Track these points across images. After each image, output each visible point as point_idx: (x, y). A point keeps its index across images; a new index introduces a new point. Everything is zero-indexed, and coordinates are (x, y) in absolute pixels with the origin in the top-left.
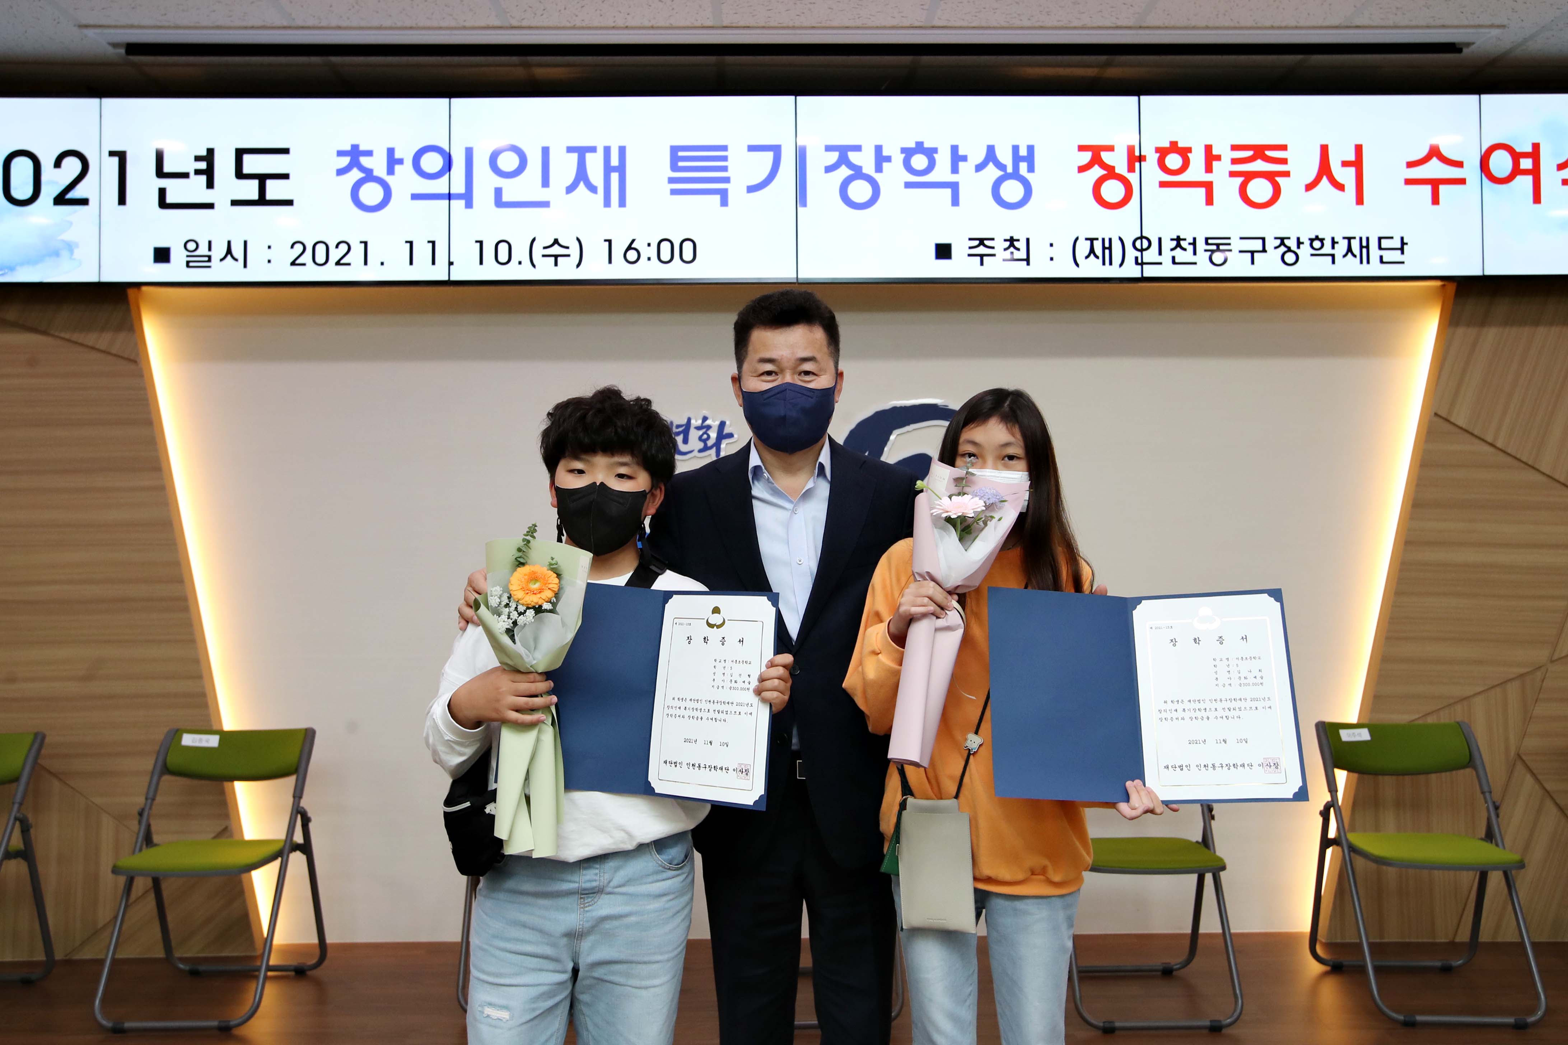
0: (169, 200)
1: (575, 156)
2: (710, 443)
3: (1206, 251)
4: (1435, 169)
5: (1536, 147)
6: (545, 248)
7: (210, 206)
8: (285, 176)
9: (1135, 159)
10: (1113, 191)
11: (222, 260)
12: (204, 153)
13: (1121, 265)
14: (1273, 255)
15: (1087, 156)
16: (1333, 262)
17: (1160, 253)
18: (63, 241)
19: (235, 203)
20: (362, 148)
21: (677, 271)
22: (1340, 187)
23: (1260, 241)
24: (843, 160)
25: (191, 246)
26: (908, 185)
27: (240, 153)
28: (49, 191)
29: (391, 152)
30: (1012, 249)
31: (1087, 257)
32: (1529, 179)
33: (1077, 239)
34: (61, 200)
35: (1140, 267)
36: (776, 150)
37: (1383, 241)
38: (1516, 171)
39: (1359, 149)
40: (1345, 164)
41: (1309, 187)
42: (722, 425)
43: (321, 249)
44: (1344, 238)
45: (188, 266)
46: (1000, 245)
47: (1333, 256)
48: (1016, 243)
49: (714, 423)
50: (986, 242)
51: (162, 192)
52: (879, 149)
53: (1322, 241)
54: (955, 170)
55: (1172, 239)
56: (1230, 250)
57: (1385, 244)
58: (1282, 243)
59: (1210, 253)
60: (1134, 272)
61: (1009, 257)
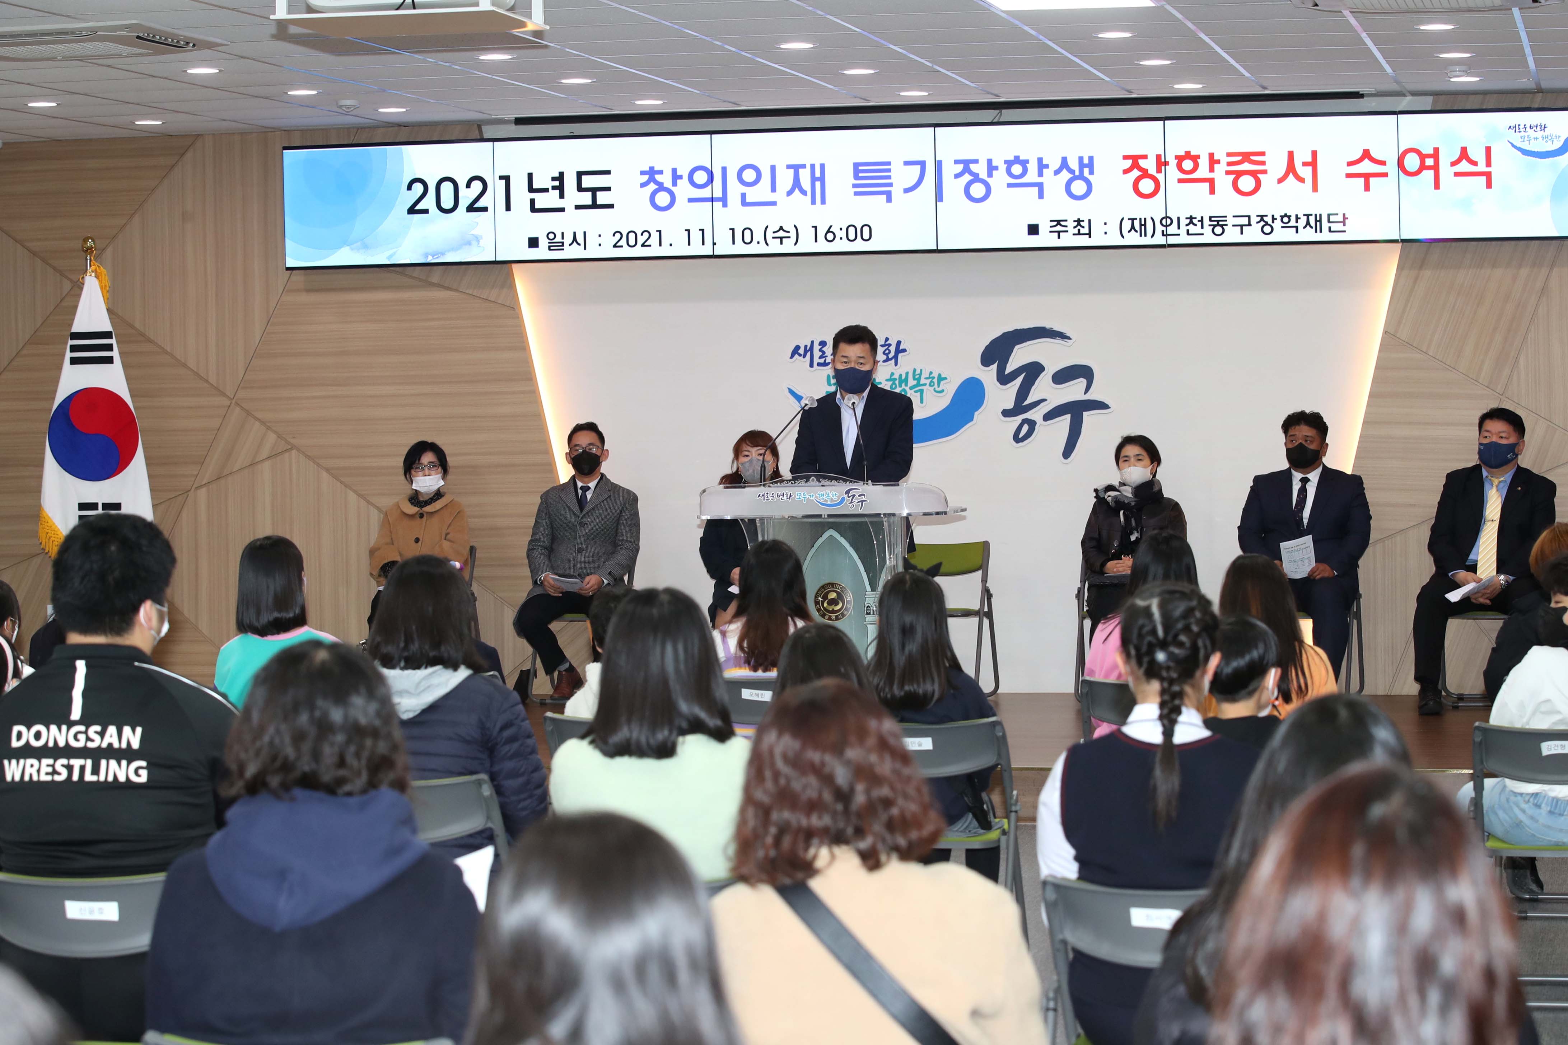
0: (537, 206)
1: (792, 171)
2: (890, 356)
3: (1210, 225)
4: (1367, 167)
5: (1436, 150)
6: (774, 232)
7: (562, 210)
8: (608, 189)
9: (1161, 164)
10: (1146, 186)
11: (570, 245)
12: (557, 175)
13: (1152, 236)
14: (1256, 227)
15: (1129, 163)
16: (1297, 232)
17: (1179, 228)
18: (472, 234)
19: (578, 207)
20: (655, 169)
21: (859, 245)
22: (1301, 180)
23: (1247, 218)
24: (967, 170)
25: (551, 236)
26: (1010, 185)
27: (580, 175)
28: (464, 203)
29: (674, 171)
30: (1079, 227)
31: (1129, 232)
32: (1431, 173)
33: (1123, 219)
34: (471, 208)
35: (1165, 237)
36: (922, 164)
37: (1331, 217)
38: (1423, 167)
39: (1314, 154)
40: (1305, 164)
41: (1280, 181)
42: (899, 343)
43: (632, 236)
44: (1304, 215)
45: (550, 249)
46: (1071, 224)
47: (1297, 227)
48: (1082, 223)
49: (893, 342)
50: (1062, 223)
51: (532, 201)
52: (990, 161)
53: (1289, 217)
54: (1040, 174)
55: (1187, 218)
56: (1227, 225)
57: (1332, 218)
58: (1262, 220)
59: (1212, 227)
60: (1161, 240)
61: (1077, 232)
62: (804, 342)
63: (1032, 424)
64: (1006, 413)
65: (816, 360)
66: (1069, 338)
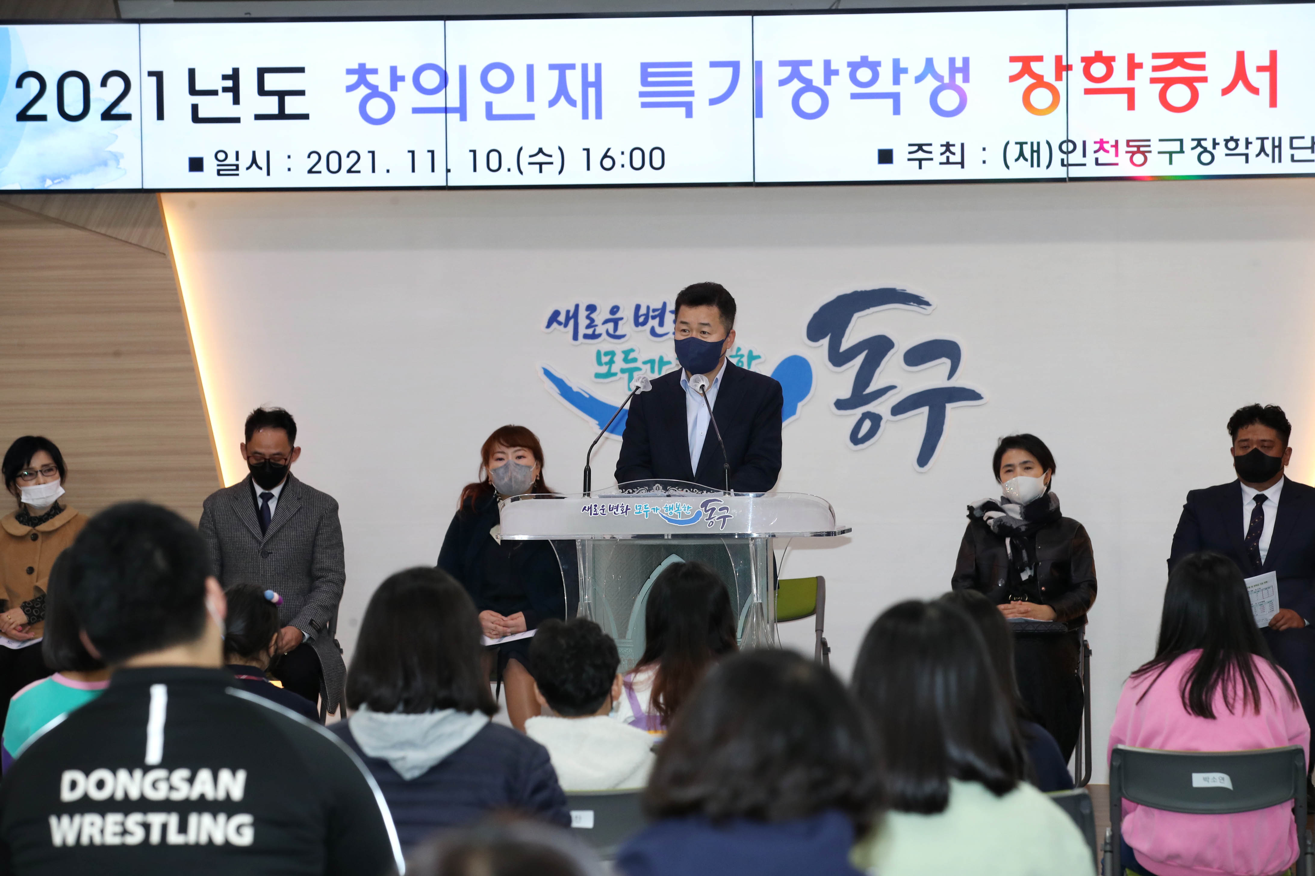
0: (201, 115)
1: (556, 73)
3: (1127, 152)
6: (531, 156)
7: (237, 120)
8: (302, 93)
9: (1062, 68)
10: (1041, 97)
11: (248, 169)
12: (230, 72)
13: (1048, 167)
14: (1191, 155)
15: (1017, 67)
16: (1247, 161)
17: (1084, 156)
18: (110, 152)
19: (258, 117)
20: (368, 67)
21: (647, 176)
22: (1255, 91)
23: (1178, 143)
24: (796, 74)
25: (221, 156)
26: (854, 96)
27: (262, 72)
28: (97, 108)
29: (393, 70)
30: (948, 154)
31: (1017, 160)
33: (1008, 143)
34: (107, 115)
35: (1065, 168)
36: (735, 66)
37: (1294, 141)
39: (1273, 55)
40: (1260, 69)
41: (1226, 91)
44: (1258, 138)
45: (219, 174)
46: (937, 150)
47: (1247, 155)
48: (952, 148)
50: (925, 148)
51: (195, 108)
52: (827, 63)
53: (1236, 141)
54: (896, 81)
55: (1095, 143)
56: (1150, 152)
57: (1296, 143)
58: (1199, 144)
59: (1130, 154)
60: (1060, 172)
61: (945, 161)
62: (564, 306)
63: (876, 419)
64: (841, 405)
65: (582, 330)
66: (927, 304)
